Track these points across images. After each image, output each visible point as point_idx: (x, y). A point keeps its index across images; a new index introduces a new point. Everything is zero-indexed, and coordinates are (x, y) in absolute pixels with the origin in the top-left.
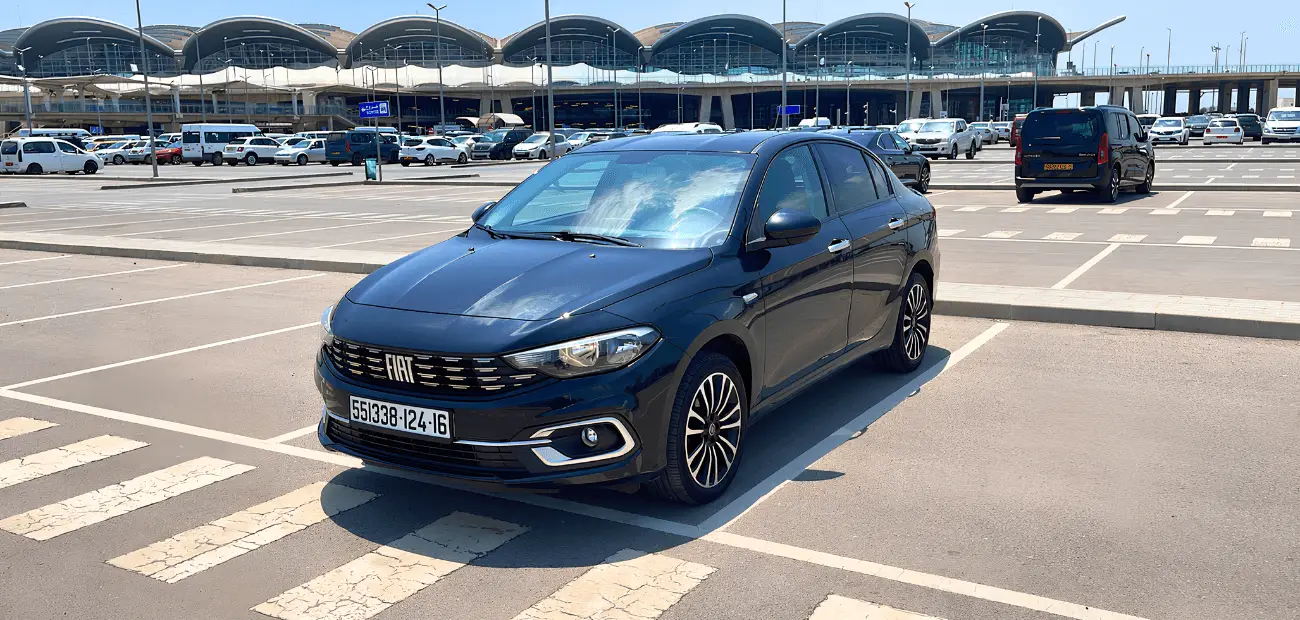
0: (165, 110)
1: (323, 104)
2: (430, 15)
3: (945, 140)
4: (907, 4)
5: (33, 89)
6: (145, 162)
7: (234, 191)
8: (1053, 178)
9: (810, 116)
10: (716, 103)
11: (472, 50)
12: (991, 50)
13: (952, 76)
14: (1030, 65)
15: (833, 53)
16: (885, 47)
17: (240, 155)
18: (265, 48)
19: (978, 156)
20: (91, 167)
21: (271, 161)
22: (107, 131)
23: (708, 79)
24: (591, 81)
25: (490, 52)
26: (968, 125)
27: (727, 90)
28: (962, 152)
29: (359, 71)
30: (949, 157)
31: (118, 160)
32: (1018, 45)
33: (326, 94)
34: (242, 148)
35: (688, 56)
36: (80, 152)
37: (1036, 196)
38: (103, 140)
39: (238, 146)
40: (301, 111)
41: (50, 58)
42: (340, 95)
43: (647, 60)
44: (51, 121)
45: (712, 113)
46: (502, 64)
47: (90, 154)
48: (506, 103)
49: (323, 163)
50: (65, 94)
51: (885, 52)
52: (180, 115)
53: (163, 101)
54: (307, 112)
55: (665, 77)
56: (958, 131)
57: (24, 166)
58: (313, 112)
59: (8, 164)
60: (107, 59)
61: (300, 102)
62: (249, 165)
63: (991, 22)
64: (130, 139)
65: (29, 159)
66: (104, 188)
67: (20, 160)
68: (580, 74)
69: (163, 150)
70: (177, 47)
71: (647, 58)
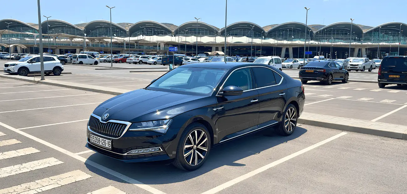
0: (122, 47)
1: (166, 47)
2: (195, 21)
3: (360, 65)
4: (351, 19)
5: (87, 40)
6: (109, 62)
7: (130, 72)
8: (393, 80)
9: (318, 55)
10: (287, 50)
11: (211, 31)
12: (385, 35)
13: (369, 43)
14: (399, 40)
15: (328, 35)
16: (347, 33)
17: (138, 61)
18: (151, 30)
19: (373, 71)
20: (96, 63)
21: (146, 63)
22: (105, 52)
23: (285, 42)
24: (247, 42)
25: (217, 32)
26: (370, 60)
27: (291, 46)
28: (367, 69)
29: (177, 37)
30: (362, 71)
31: (105, 61)
32: (395, 34)
33: (167, 44)
34: (138, 59)
35: (280, 35)
36: (94, 59)
37: (386, 86)
38: (102, 55)
41: (93, 32)
42: (171, 44)
43: (266, 36)
44: (91, 49)
45: (285, 53)
46: (220, 36)
48: (220, 48)
49: (161, 64)
50: (95, 42)
51: (347, 35)
52: (125, 49)
53: (120, 45)
54: (161, 49)
55: (271, 41)
56: (366, 62)
57: (78, 62)
58: (163, 49)
59: (74, 61)
60: (108, 32)
61: (159, 46)
62: (140, 64)
63: (383, 27)
64: (110, 55)
65: (80, 60)
66: (96, 69)
67: (77, 60)
68: (244, 40)
69: (117, 59)
70: (127, 29)
71: (266, 35)
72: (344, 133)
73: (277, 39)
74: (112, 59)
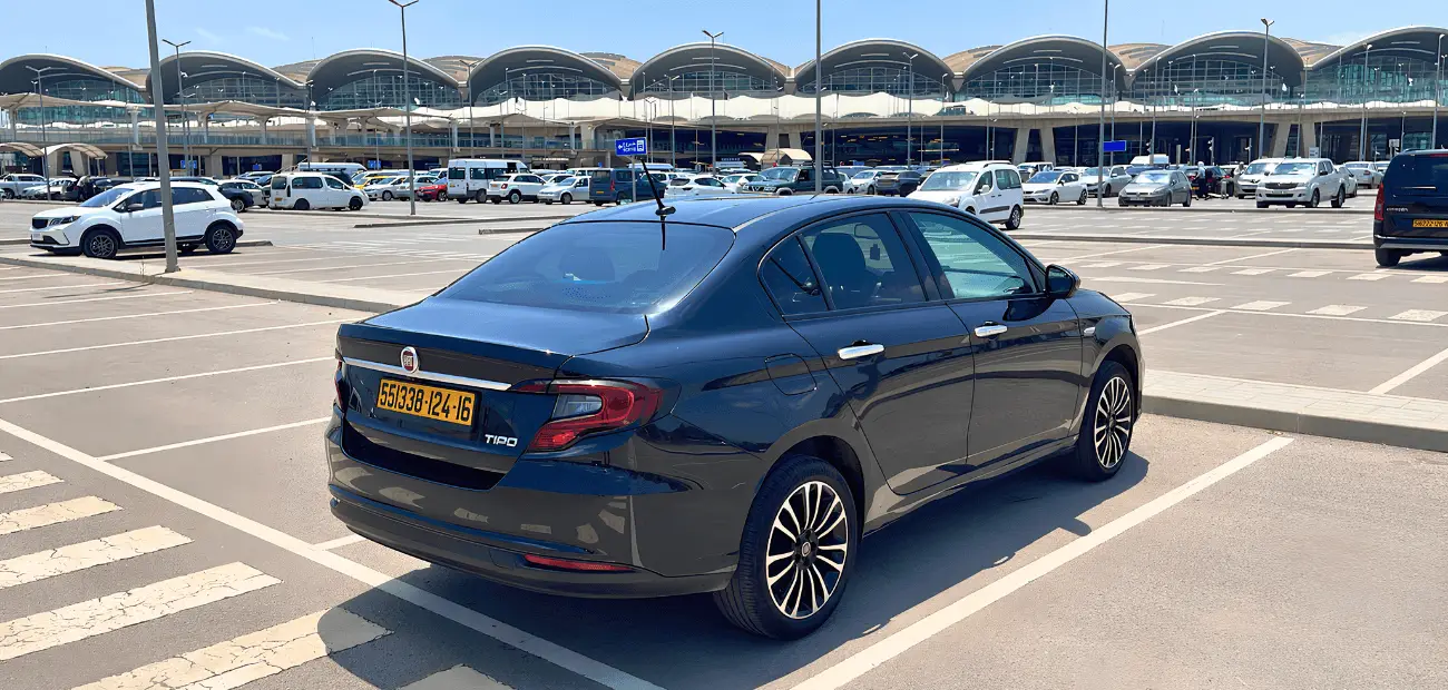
0: (443, 143)
1: (601, 138)
2: (706, 42)
3: (1303, 185)
4: (1264, 21)
5: (318, 122)
6: (404, 198)
7: (481, 232)
8: (1428, 237)
9: (1146, 153)
10: (1035, 137)
11: (762, 79)
12: (1384, 74)
13: (1329, 105)
14: (1435, 92)
15: (1181, 80)
16: (1245, 72)
17: (503, 192)
18: (547, 78)
19: (1348, 204)
20: (356, 203)
21: (534, 199)
22: (386, 164)
23: (1027, 109)
24: (891, 113)
25: (782, 81)
26: (1337, 167)
27: (1047, 122)
28: (1325, 199)
29: (640, 103)
30: (1308, 204)
31: (387, 196)
32: (1420, 68)
33: (605, 128)
34: (506, 185)
35: (1005, 84)
36: (346, 188)
37: (1403, 259)
38: (376, 175)
39: (502, 183)
40: (579, 146)
41: (340, 91)
42: (619, 128)
43: (957, 88)
44: (336, 154)
45: (1029, 148)
46: (794, 94)
47: (357, 190)
48: (795, 138)
49: (588, 202)
50: (349, 127)
51: (1246, 77)
52: (457, 149)
53: (440, 135)
54: (584, 147)
55: (979, 108)
56: (1321, 174)
57: (292, 201)
58: (591, 147)
59: (277, 199)
60: (394, 91)
61: (578, 136)
62: (512, 203)
63: (1377, 43)
64: (404, 174)
65: (298, 194)
66: (357, 226)
67: (289, 195)
68: (881, 106)
69: (430, 186)
70: (462, 78)
71: (958, 85)
72: (1280, 442)
73: (1001, 99)
74: (412, 186)
